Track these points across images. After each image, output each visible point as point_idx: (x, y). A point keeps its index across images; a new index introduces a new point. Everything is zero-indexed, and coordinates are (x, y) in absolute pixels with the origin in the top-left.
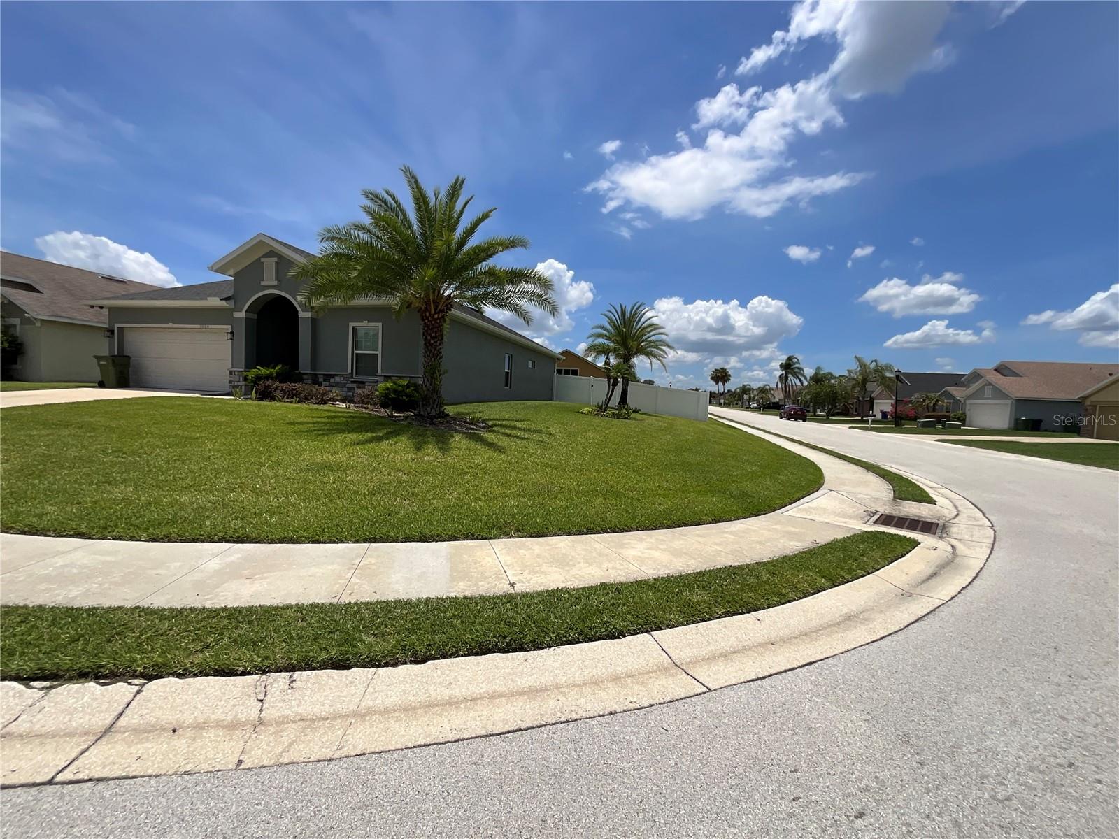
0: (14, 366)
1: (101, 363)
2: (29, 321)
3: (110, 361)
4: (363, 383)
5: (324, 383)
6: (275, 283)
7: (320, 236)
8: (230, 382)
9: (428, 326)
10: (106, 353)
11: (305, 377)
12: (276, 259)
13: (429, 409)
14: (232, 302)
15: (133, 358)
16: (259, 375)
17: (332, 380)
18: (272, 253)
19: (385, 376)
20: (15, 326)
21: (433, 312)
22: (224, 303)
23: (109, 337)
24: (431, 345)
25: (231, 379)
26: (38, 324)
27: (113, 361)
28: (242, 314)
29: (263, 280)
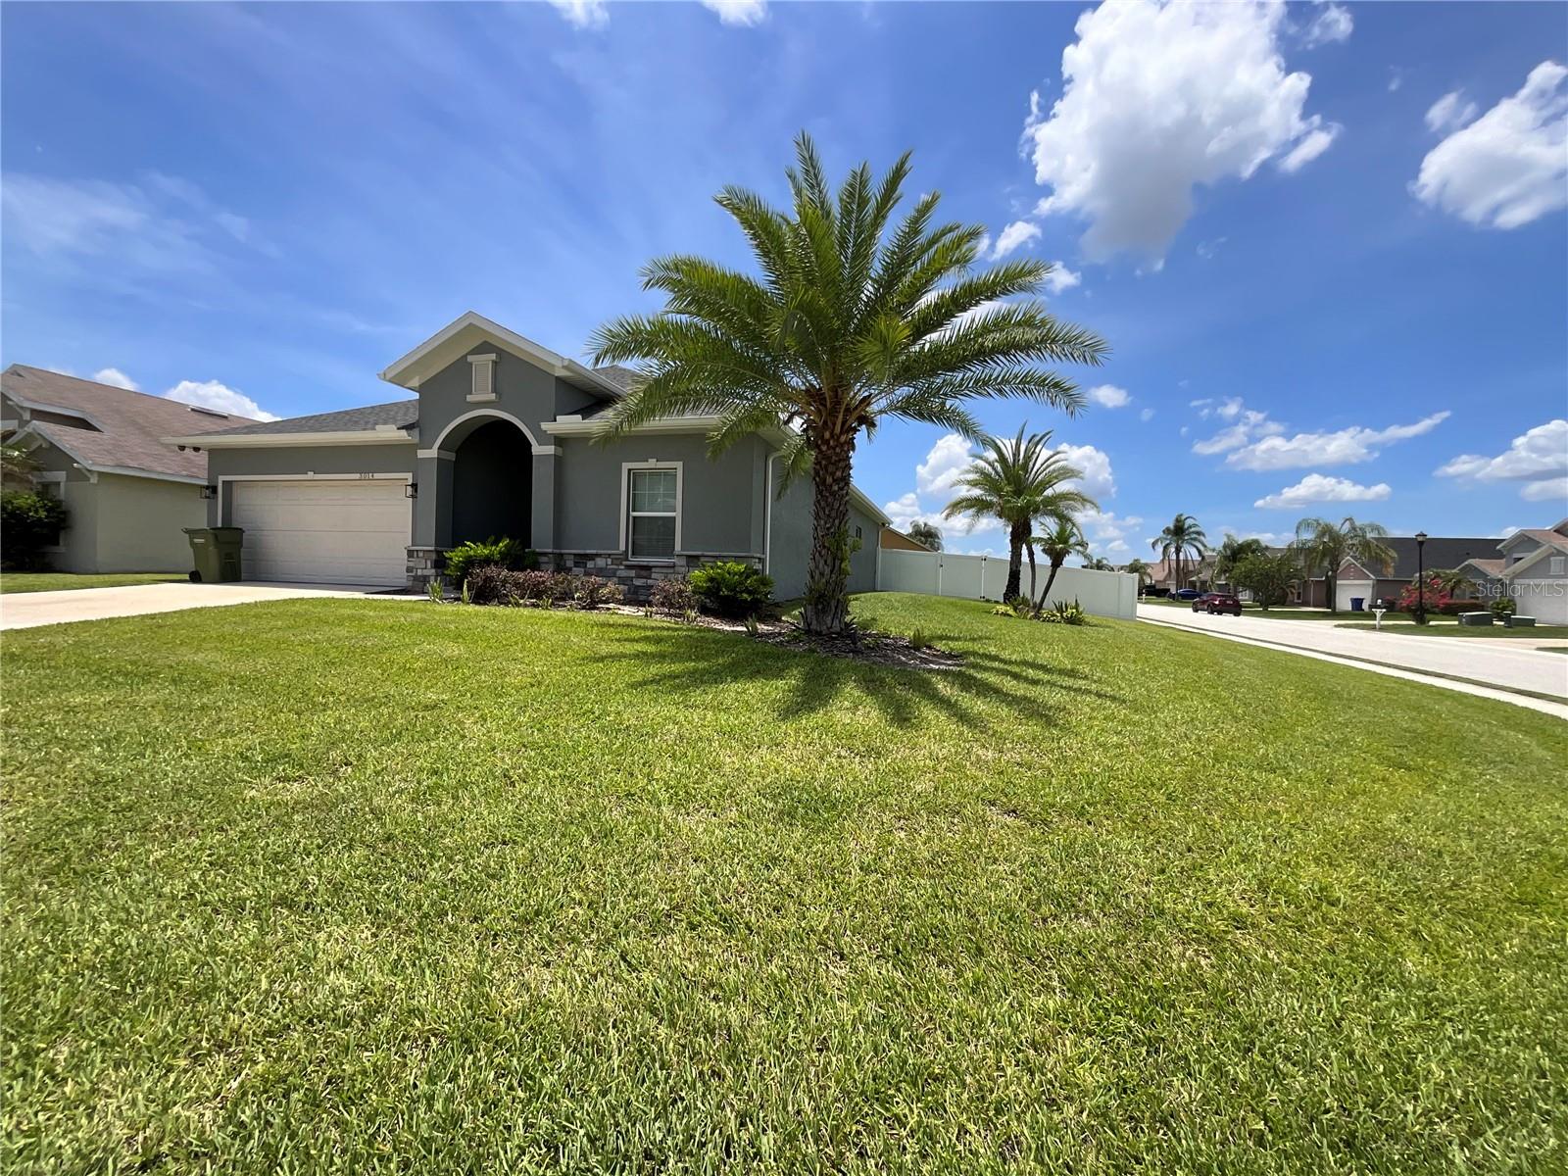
0: (55, 549)
1: (196, 540)
2: (80, 475)
3: (211, 538)
4: (648, 568)
5: (576, 570)
6: (493, 396)
7: (645, 275)
8: (409, 570)
9: (828, 458)
10: (202, 523)
11: (544, 559)
12: (493, 356)
13: (829, 620)
14: (416, 432)
15: (247, 533)
16: (470, 556)
17: (590, 564)
18: (485, 348)
19: (688, 557)
20: (58, 484)
21: (838, 429)
22: (404, 433)
23: (206, 497)
24: (834, 494)
25: (411, 564)
26: (94, 480)
27: (216, 537)
28: (432, 453)
29: (471, 393)
